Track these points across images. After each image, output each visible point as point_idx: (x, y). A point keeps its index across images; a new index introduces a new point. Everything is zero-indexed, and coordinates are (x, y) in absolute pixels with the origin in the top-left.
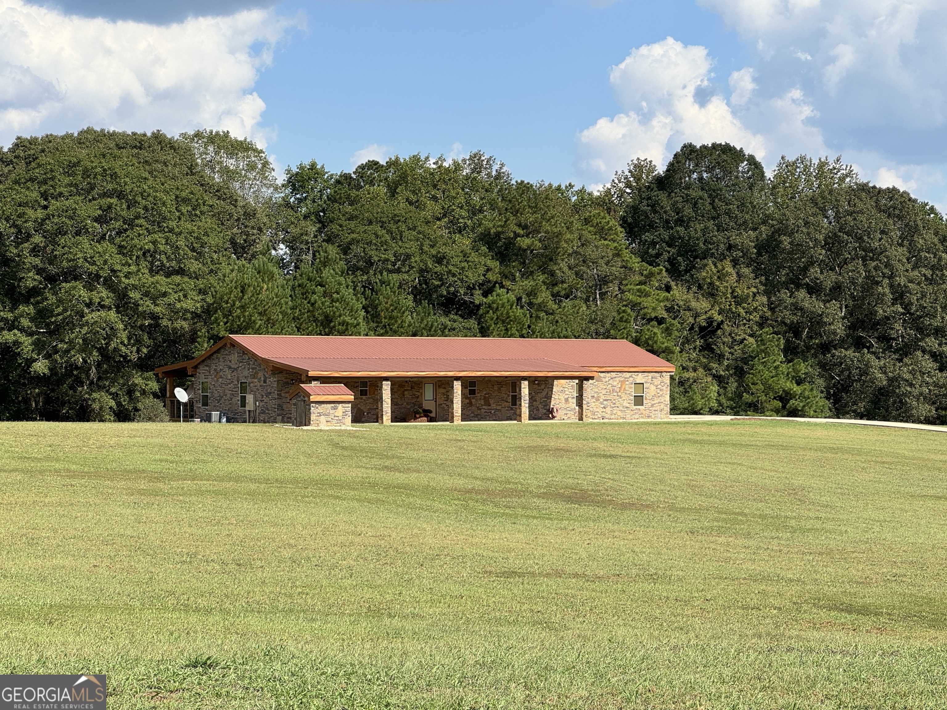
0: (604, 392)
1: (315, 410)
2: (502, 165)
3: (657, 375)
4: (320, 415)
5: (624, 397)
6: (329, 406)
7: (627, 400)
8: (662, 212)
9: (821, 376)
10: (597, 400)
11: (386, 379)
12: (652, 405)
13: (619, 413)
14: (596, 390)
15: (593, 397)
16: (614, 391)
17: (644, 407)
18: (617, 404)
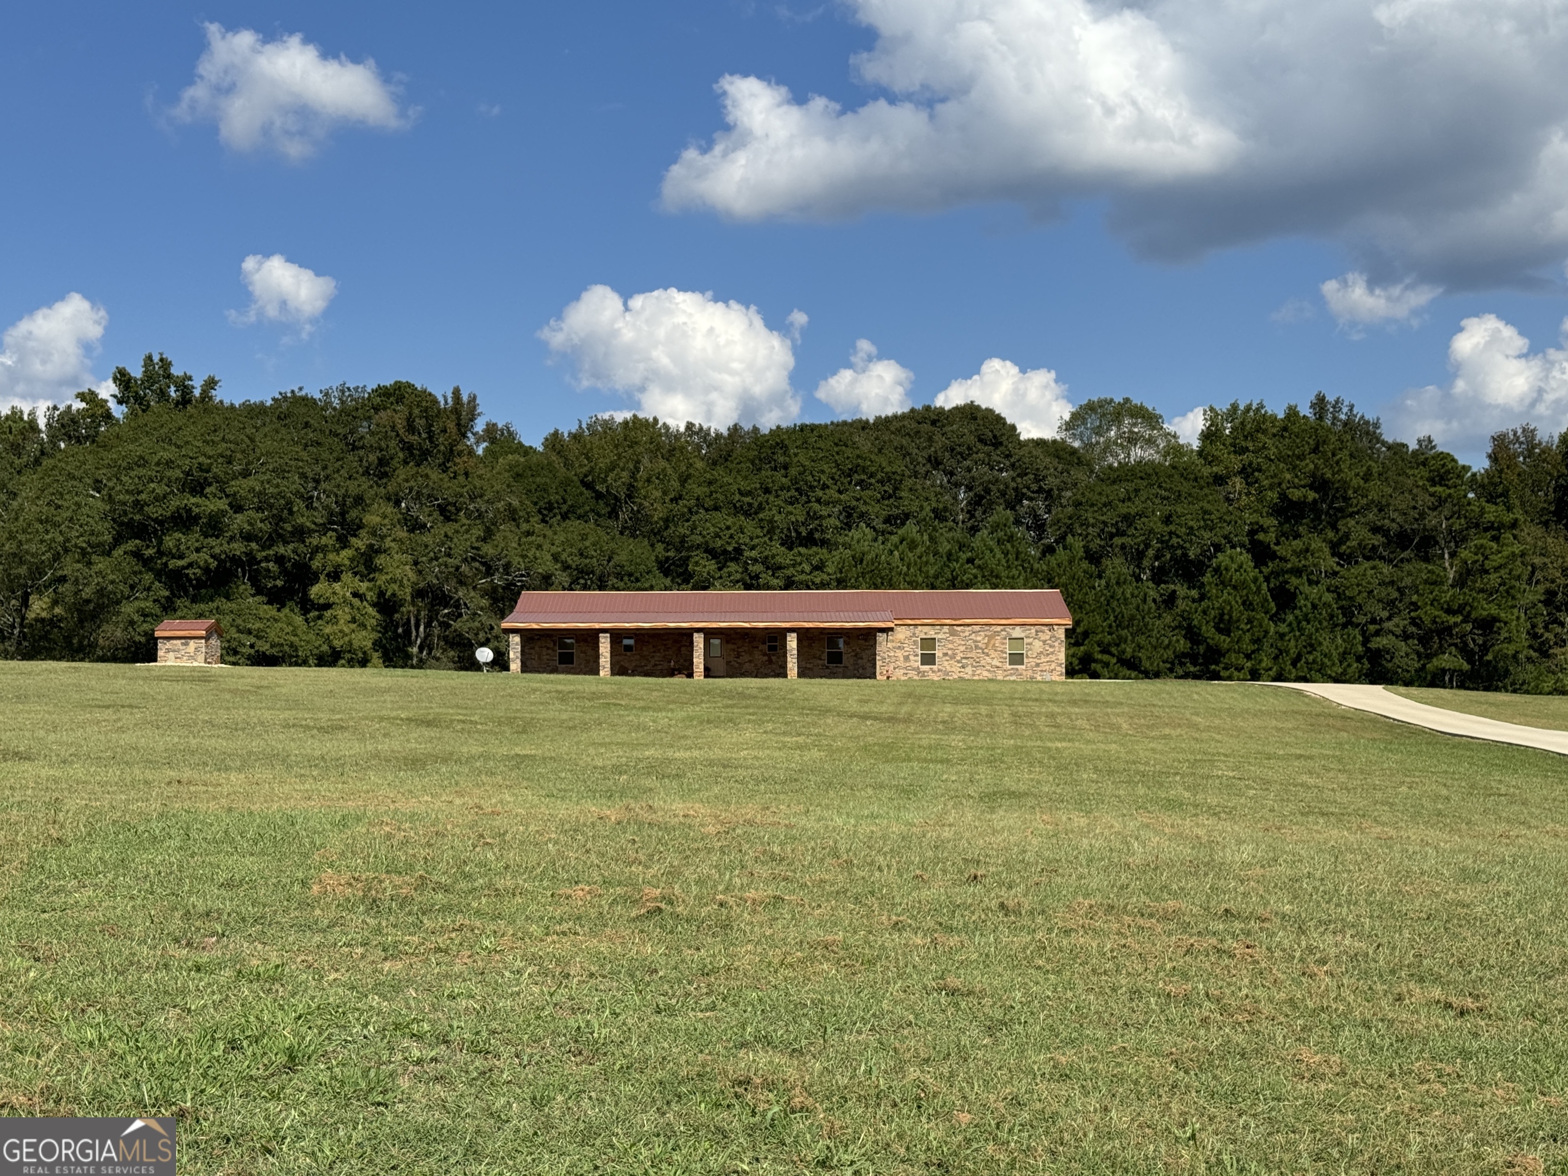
0: (962, 648)
1: (162, 648)
3: (1046, 628)
4: (168, 651)
5: (993, 654)
6: (178, 642)
7: (997, 658)
10: (953, 657)
12: (1038, 665)
13: (985, 674)
14: (950, 646)
15: (945, 654)
16: (977, 647)
17: (1023, 667)
18: (983, 663)
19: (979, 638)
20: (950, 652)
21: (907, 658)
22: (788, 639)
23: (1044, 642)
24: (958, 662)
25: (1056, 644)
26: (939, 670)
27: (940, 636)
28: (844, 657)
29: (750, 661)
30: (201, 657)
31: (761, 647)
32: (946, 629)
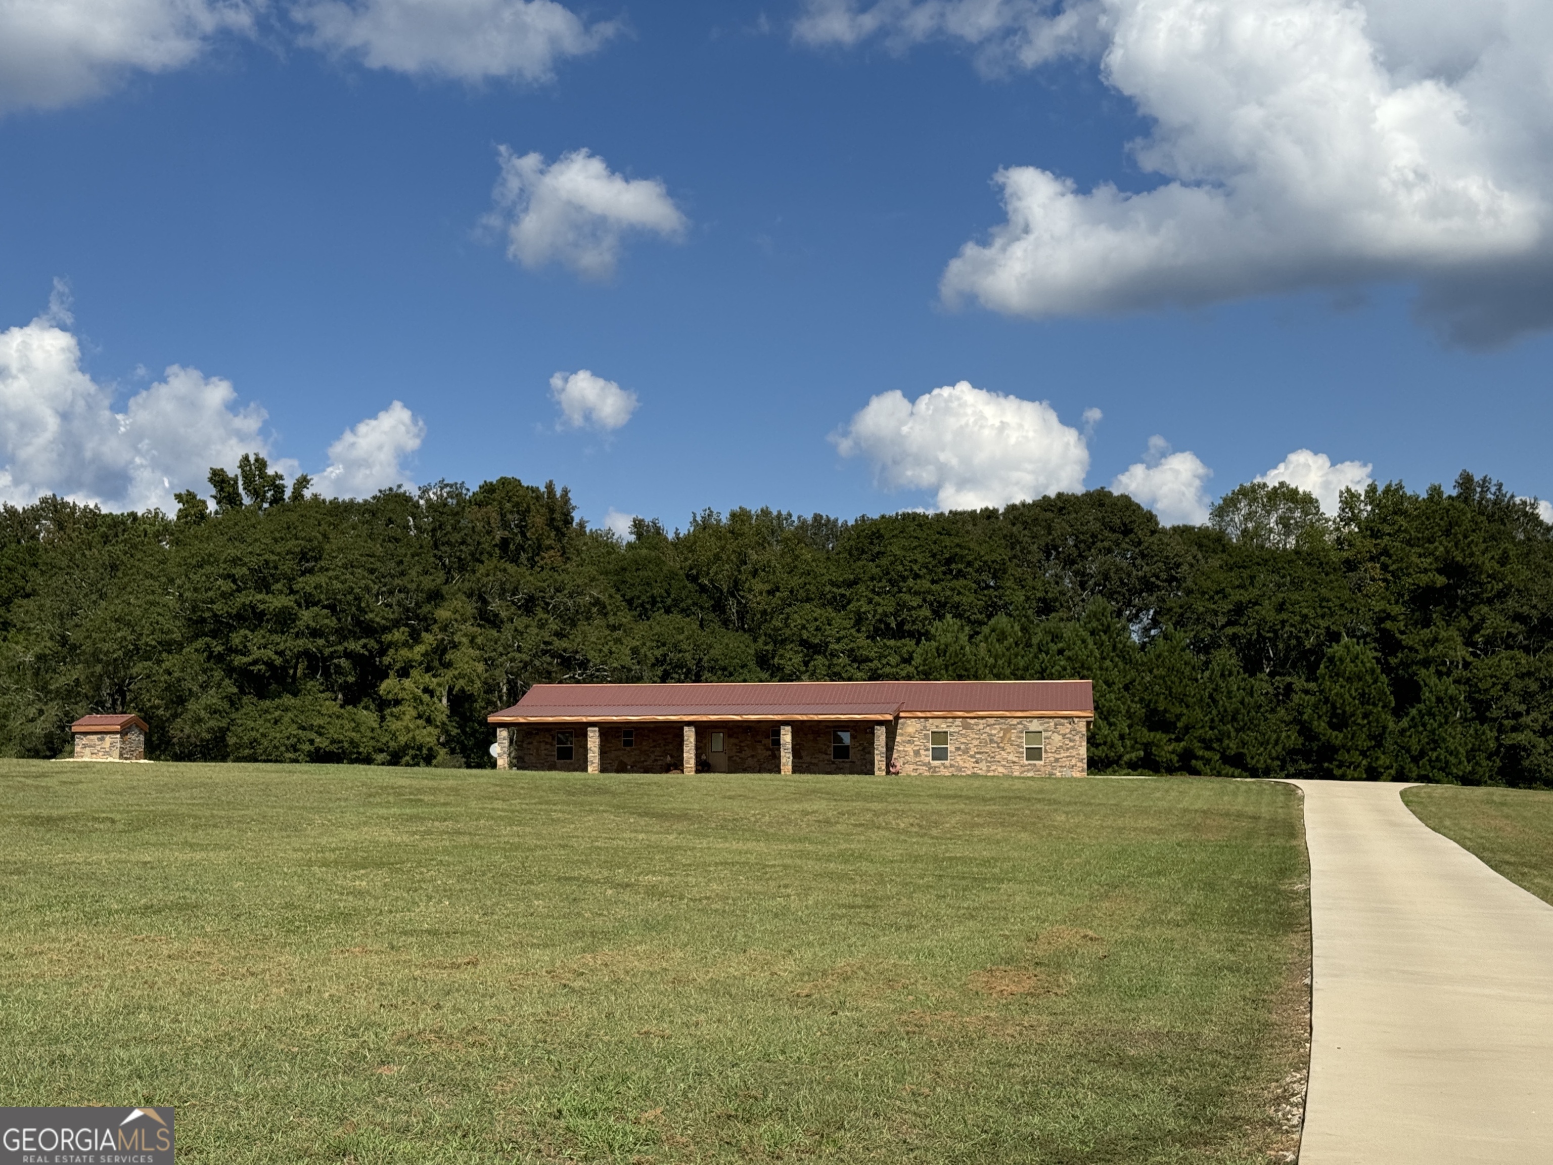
0: (976, 742)
1: (79, 743)
4: (84, 746)
5: (1009, 748)
6: (95, 737)
7: (1013, 753)
10: (966, 751)
12: (1057, 760)
13: (1001, 769)
14: (963, 740)
15: (958, 749)
16: (992, 741)
17: (1042, 763)
18: (998, 758)
19: (994, 732)
20: (963, 747)
21: (917, 753)
22: (782, 732)
23: (1064, 735)
24: (972, 757)
25: (1077, 738)
26: (951, 766)
27: (952, 730)
28: (851, 752)
29: (753, 756)
30: (116, 753)
31: (765, 741)
32: (958, 722)
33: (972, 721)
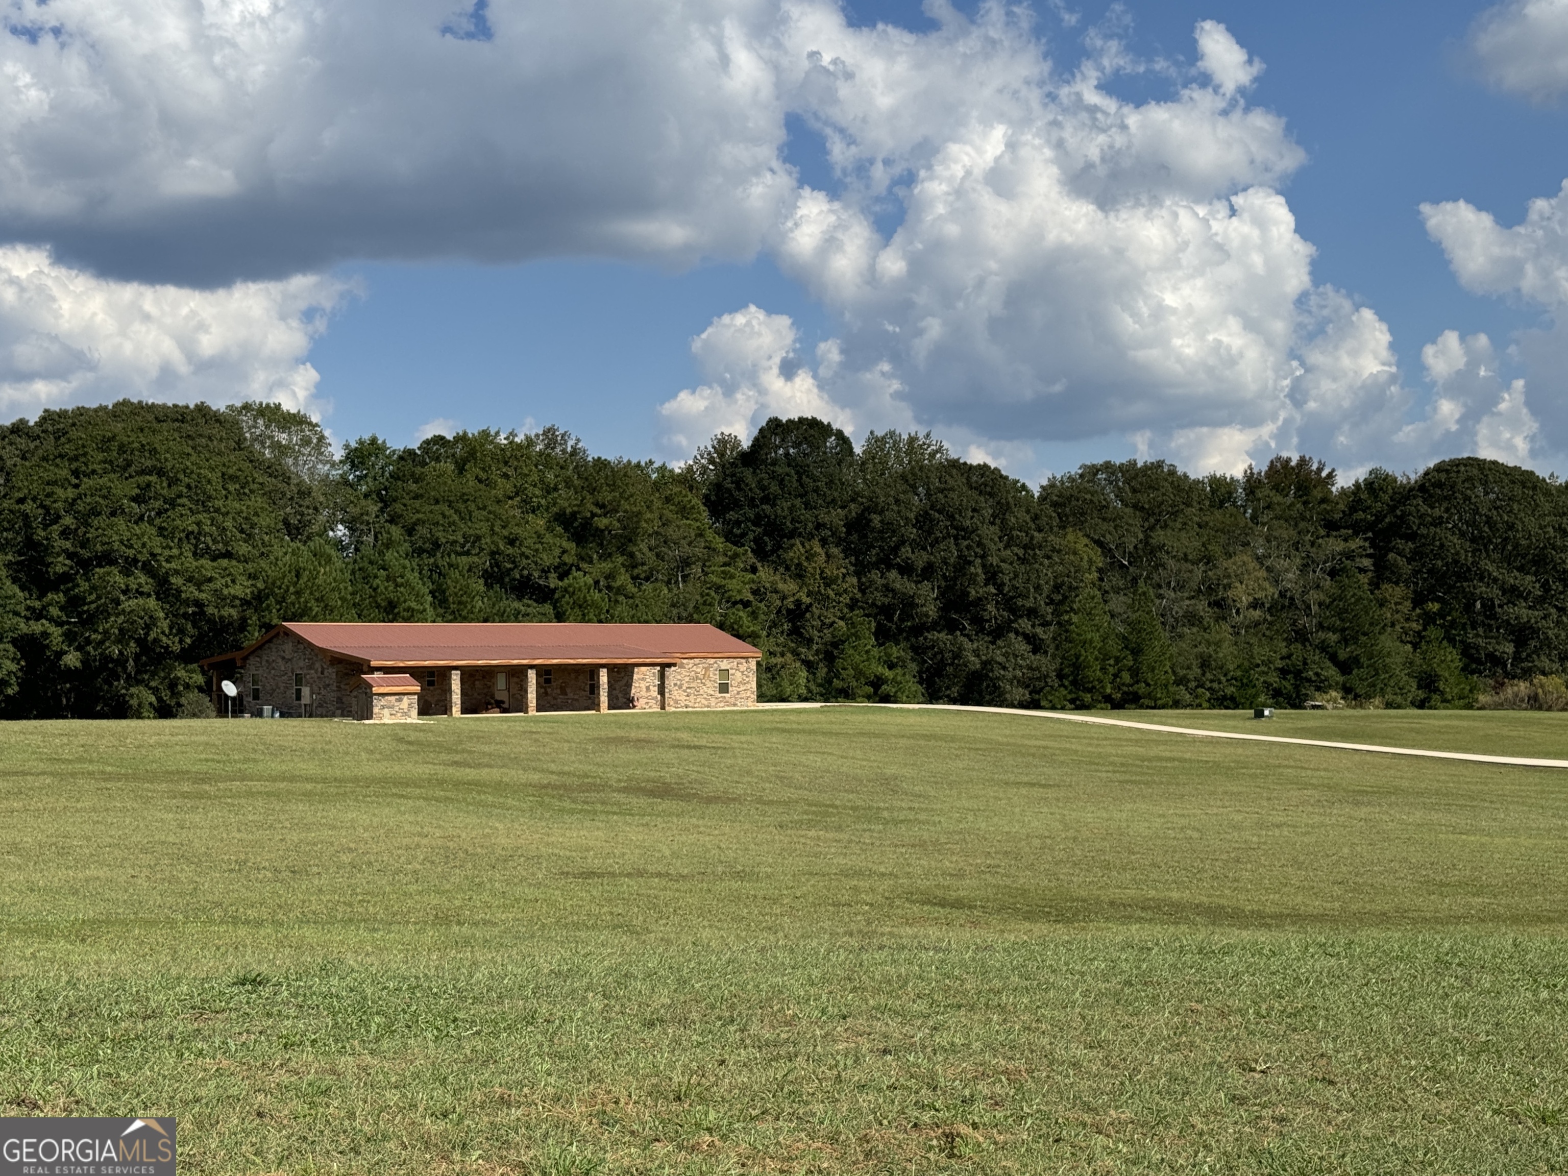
0: (687, 679)
1: (378, 705)
2: (578, 440)
3: (743, 661)
4: (383, 707)
5: (709, 684)
6: (393, 698)
7: (711, 688)
8: (747, 489)
9: (913, 660)
10: (680, 687)
11: (456, 668)
12: (738, 693)
13: (703, 701)
14: (679, 677)
15: (675, 685)
16: (697, 678)
17: (729, 695)
18: (701, 691)
19: (699, 670)
20: (679, 683)
23: (743, 672)
24: (685, 691)
25: (750, 674)
30: (414, 712)
33: (685, 661)
